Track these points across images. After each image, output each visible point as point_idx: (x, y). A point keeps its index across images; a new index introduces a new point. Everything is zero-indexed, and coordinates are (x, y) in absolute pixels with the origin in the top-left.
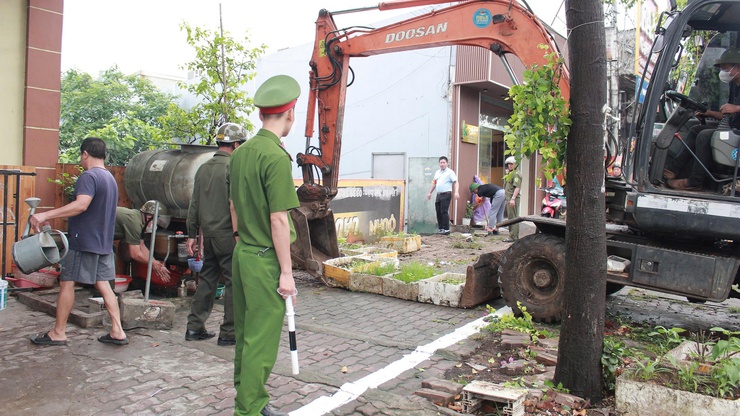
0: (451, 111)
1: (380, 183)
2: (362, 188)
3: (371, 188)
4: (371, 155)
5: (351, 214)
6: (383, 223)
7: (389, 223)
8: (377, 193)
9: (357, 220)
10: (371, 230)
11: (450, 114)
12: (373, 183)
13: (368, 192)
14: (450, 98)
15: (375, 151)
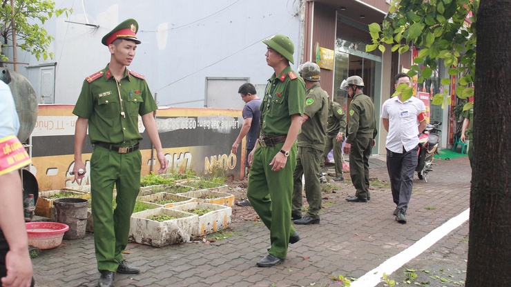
0: (303, 31)
1: (218, 113)
2: (196, 118)
3: (207, 118)
4: (203, 81)
5: (183, 149)
6: (221, 160)
7: (228, 160)
8: (214, 125)
9: (189, 156)
10: (207, 168)
11: (302, 35)
12: (209, 113)
13: (203, 123)
14: (303, 16)
15: (210, 76)
